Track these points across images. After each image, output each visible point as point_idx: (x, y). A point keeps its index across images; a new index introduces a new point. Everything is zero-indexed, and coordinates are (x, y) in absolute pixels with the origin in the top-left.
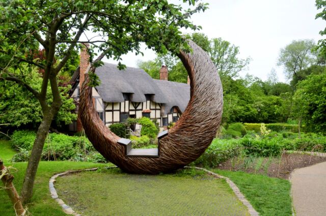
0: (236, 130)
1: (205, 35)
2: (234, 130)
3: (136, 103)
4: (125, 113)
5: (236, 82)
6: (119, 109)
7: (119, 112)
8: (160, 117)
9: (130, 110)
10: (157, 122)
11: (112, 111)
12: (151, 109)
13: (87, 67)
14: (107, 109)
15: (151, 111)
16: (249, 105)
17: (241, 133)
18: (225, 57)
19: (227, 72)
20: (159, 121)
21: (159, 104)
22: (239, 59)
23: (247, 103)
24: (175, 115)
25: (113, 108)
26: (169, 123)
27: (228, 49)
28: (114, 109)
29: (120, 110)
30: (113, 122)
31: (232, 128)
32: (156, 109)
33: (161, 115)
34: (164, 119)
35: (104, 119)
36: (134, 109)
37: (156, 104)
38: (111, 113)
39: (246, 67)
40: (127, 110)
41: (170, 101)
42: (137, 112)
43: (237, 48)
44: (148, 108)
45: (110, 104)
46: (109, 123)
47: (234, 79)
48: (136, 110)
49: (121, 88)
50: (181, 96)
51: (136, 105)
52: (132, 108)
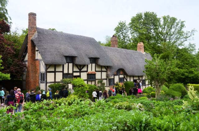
0: (176, 91)
1: (155, 13)
2: (174, 90)
3: (80, 66)
4: (68, 74)
5: (181, 50)
6: (62, 70)
7: (62, 73)
8: (106, 78)
9: (73, 72)
10: (103, 82)
11: (55, 72)
12: (96, 71)
13: (33, 34)
14: (48, 70)
15: (96, 73)
16: (193, 69)
17: (181, 93)
18: (173, 30)
19: (175, 42)
20: (105, 81)
21: (105, 67)
22: (185, 32)
23: (192, 67)
24: (122, 76)
25: (55, 69)
26: (115, 83)
27: (175, 24)
28: (57, 70)
29: (63, 72)
30: (55, 82)
31: (173, 89)
32: (101, 71)
33: (107, 77)
34: (110, 80)
35: (45, 80)
36: (78, 70)
37: (102, 67)
38: (53, 74)
39: (191, 37)
40: (71, 72)
41: (116, 64)
42: (81, 73)
43: (183, 22)
44: (94, 70)
45: (52, 66)
46: (51, 82)
47: (180, 48)
48: (80, 72)
49: (64, 52)
50: (128, 60)
51: (80, 67)
52: (76, 69)
